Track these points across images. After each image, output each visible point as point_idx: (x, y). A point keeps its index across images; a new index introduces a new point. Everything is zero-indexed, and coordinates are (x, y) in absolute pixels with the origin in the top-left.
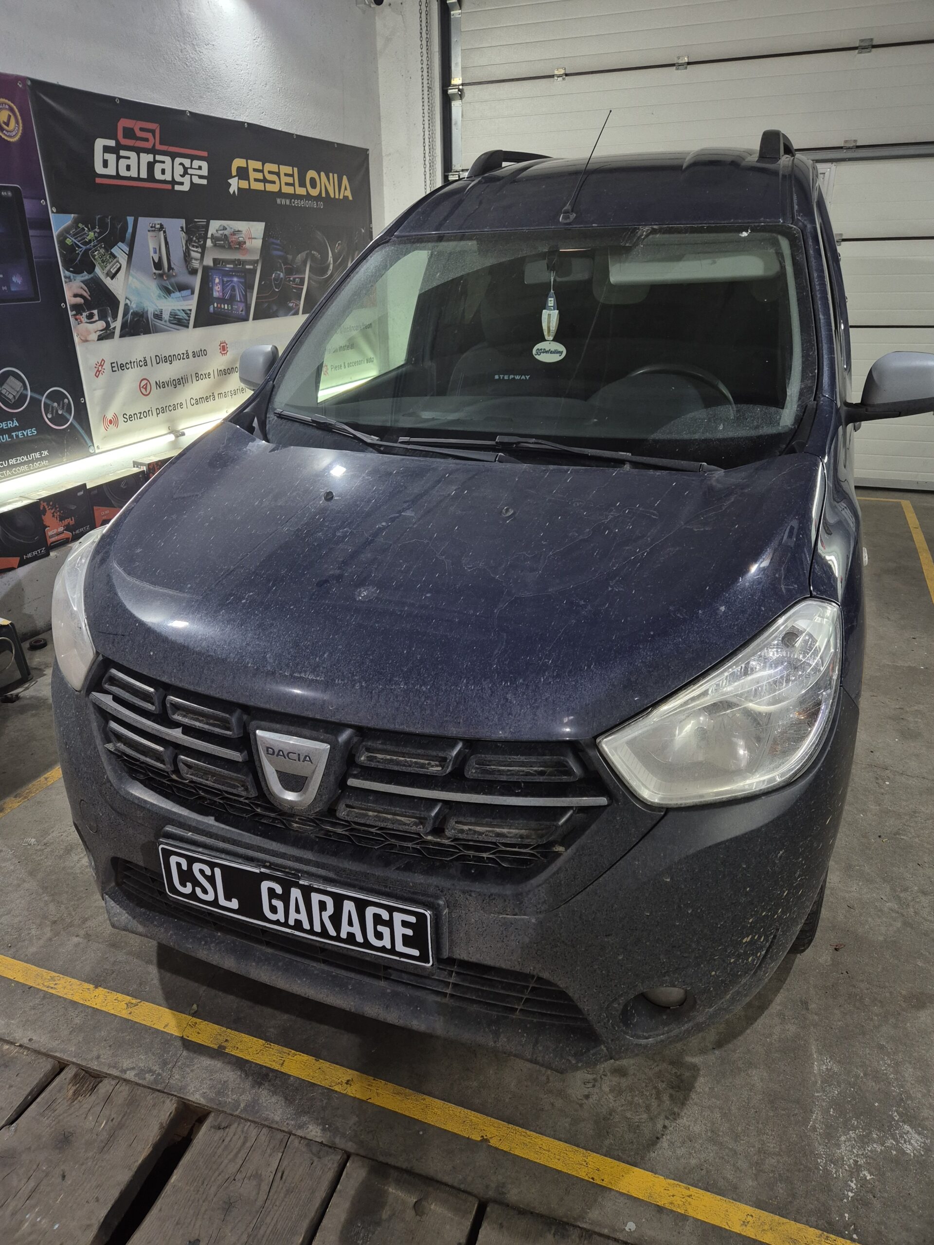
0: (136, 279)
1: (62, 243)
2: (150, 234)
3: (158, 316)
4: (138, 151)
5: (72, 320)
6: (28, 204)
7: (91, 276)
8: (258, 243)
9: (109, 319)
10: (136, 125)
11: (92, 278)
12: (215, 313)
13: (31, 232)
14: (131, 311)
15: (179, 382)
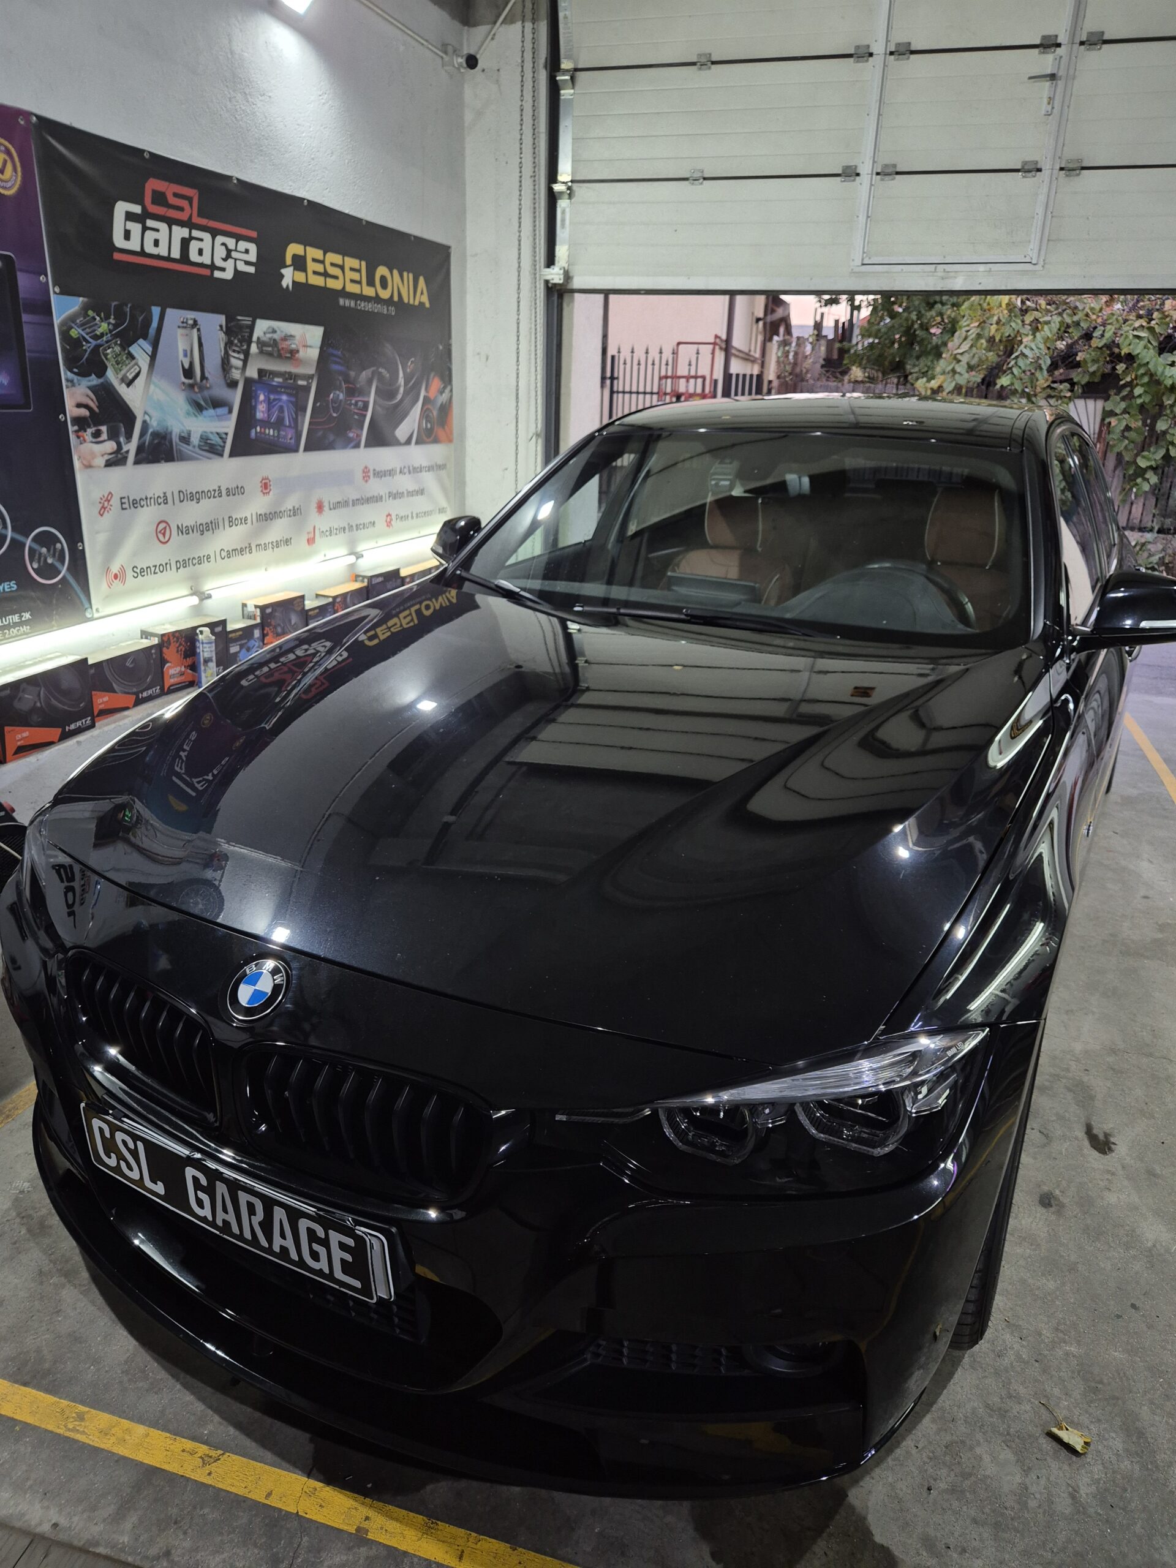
0: (160, 388)
1: (65, 335)
2: (180, 331)
3: (185, 439)
4: (171, 222)
5: (72, 437)
6: (23, 280)
7: (101, 380)
8: (314, 353)
9: (122, 439)
10: (169, 189)
11: (102, 384)
12: (257, 439)
13: (25, 317)
14: (150, 431)
15: (207, 528)
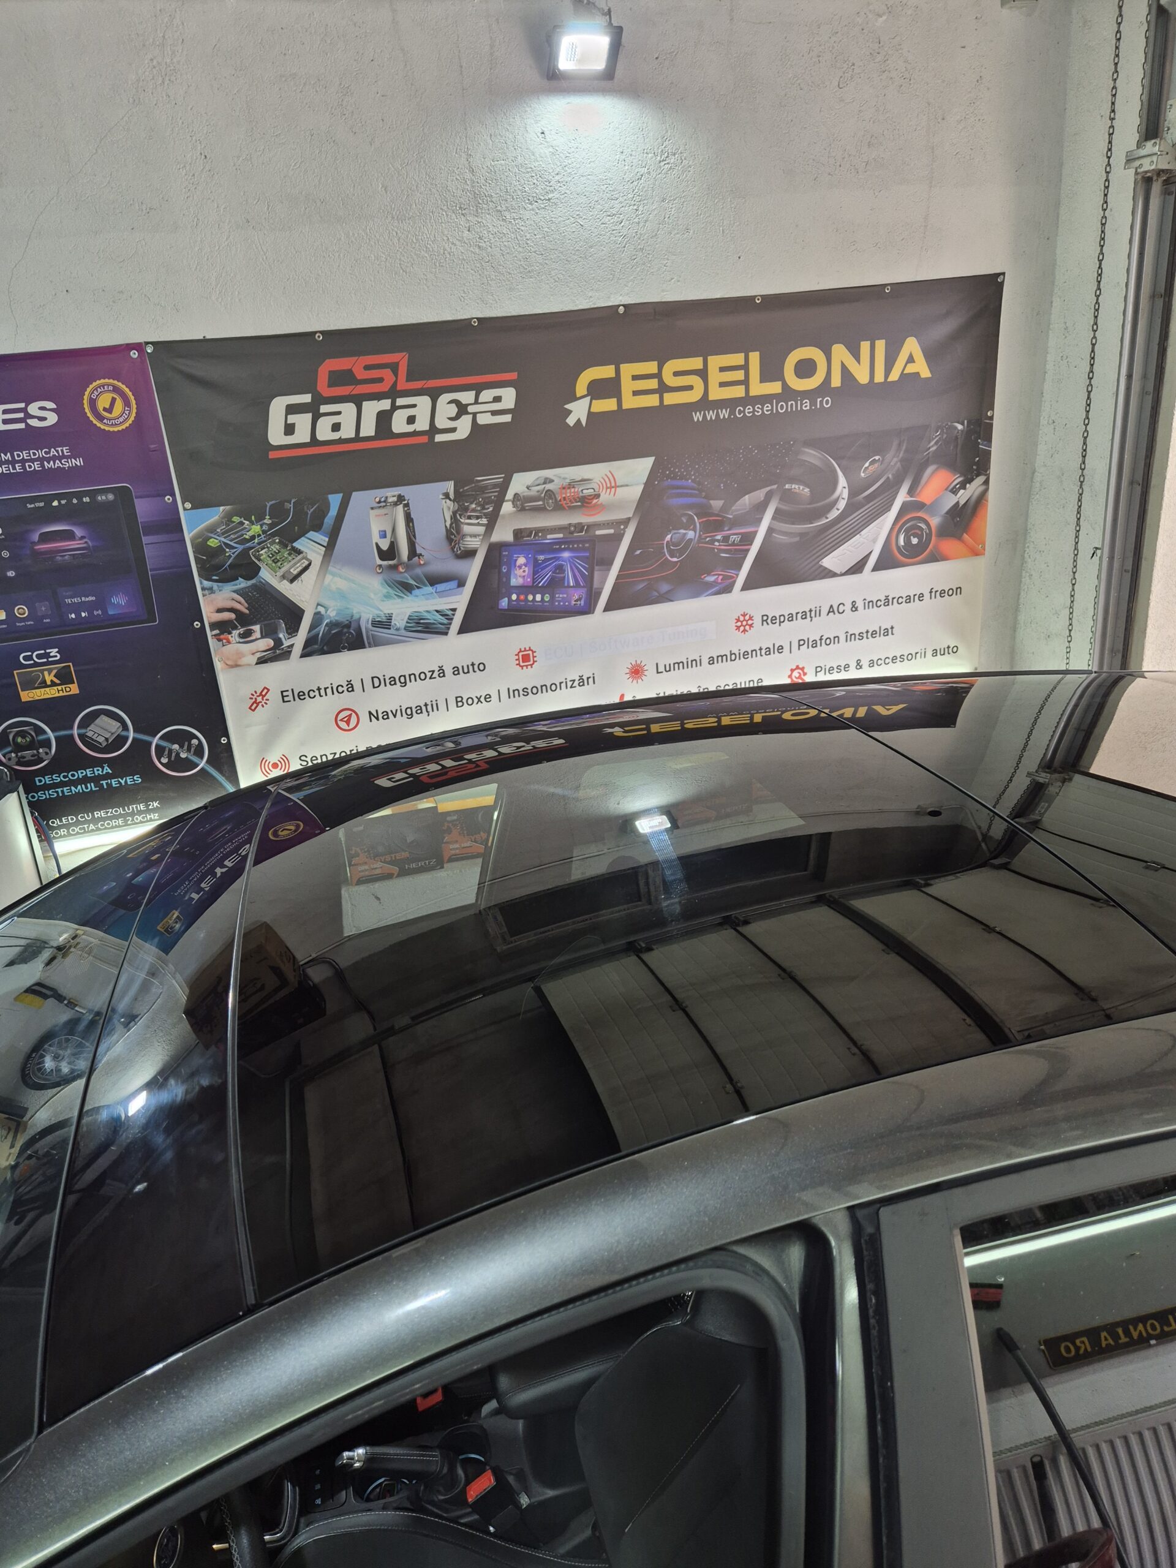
0: (340, 577)
1: (201, 547)
2: (375, 512)
3: (384, 623)
4: (360, 399)
5: (212, 642)
6: (143, 508)
7: (250, 583)
8: (636, 491)
9: (281, 636)
10: (357, 364)
11: (254, 585)
12: (511, 608)
13: (145, 540)
14: (326, 622)
15: (415, 711)
